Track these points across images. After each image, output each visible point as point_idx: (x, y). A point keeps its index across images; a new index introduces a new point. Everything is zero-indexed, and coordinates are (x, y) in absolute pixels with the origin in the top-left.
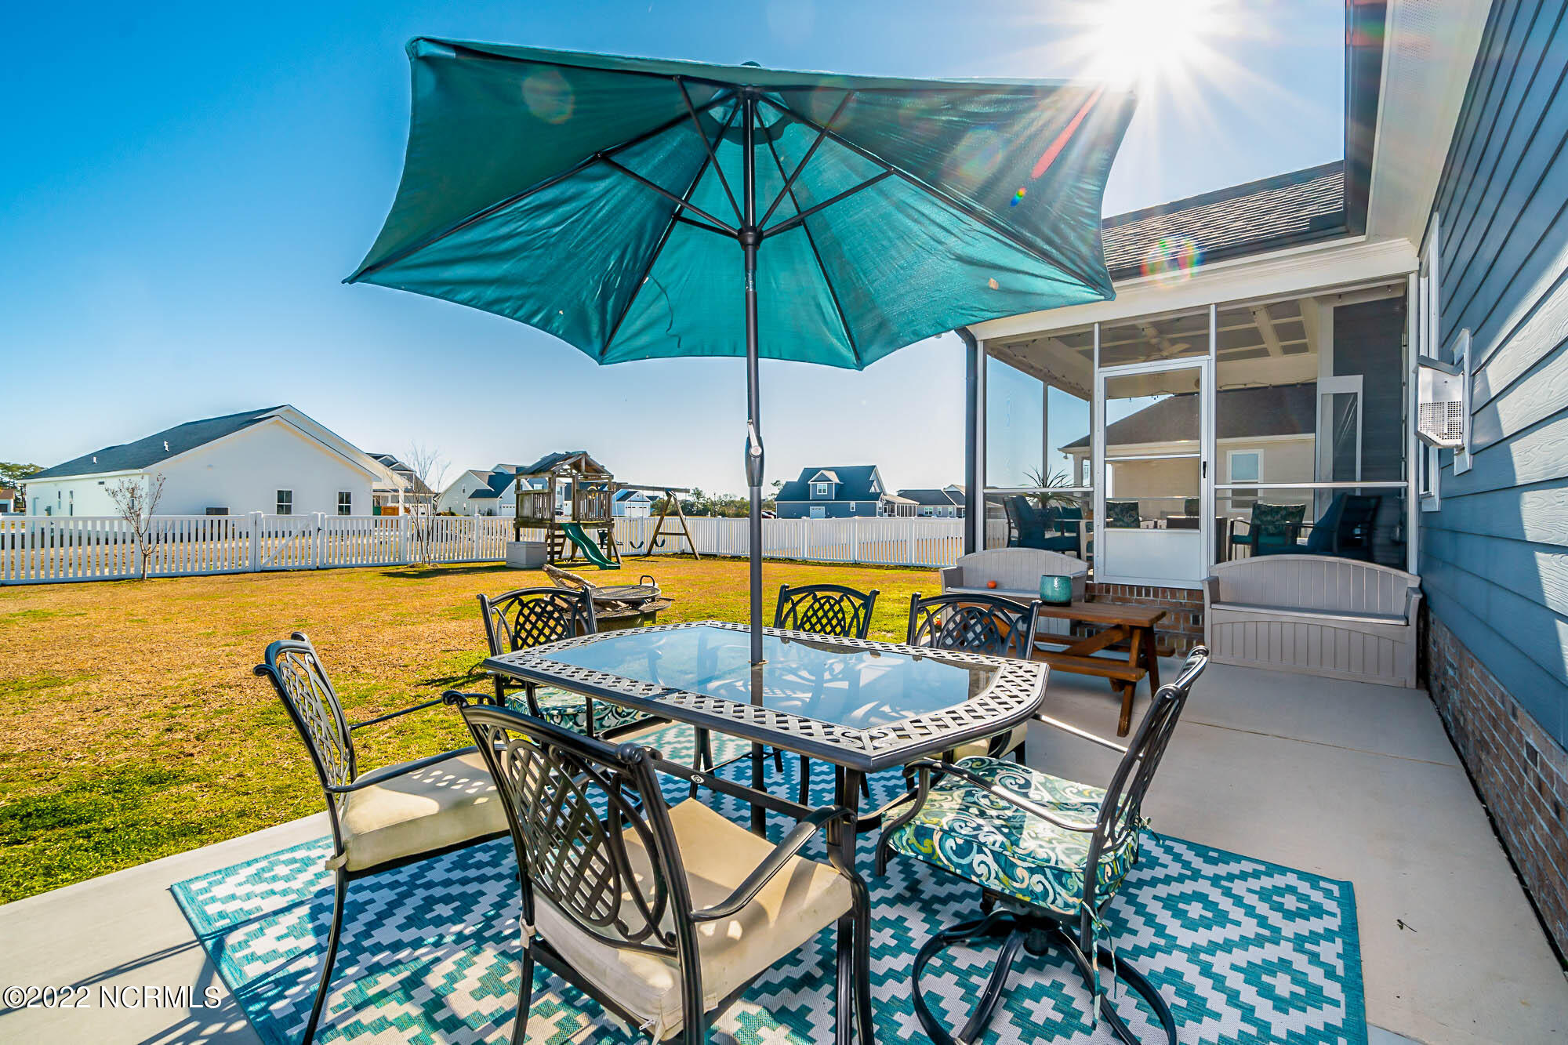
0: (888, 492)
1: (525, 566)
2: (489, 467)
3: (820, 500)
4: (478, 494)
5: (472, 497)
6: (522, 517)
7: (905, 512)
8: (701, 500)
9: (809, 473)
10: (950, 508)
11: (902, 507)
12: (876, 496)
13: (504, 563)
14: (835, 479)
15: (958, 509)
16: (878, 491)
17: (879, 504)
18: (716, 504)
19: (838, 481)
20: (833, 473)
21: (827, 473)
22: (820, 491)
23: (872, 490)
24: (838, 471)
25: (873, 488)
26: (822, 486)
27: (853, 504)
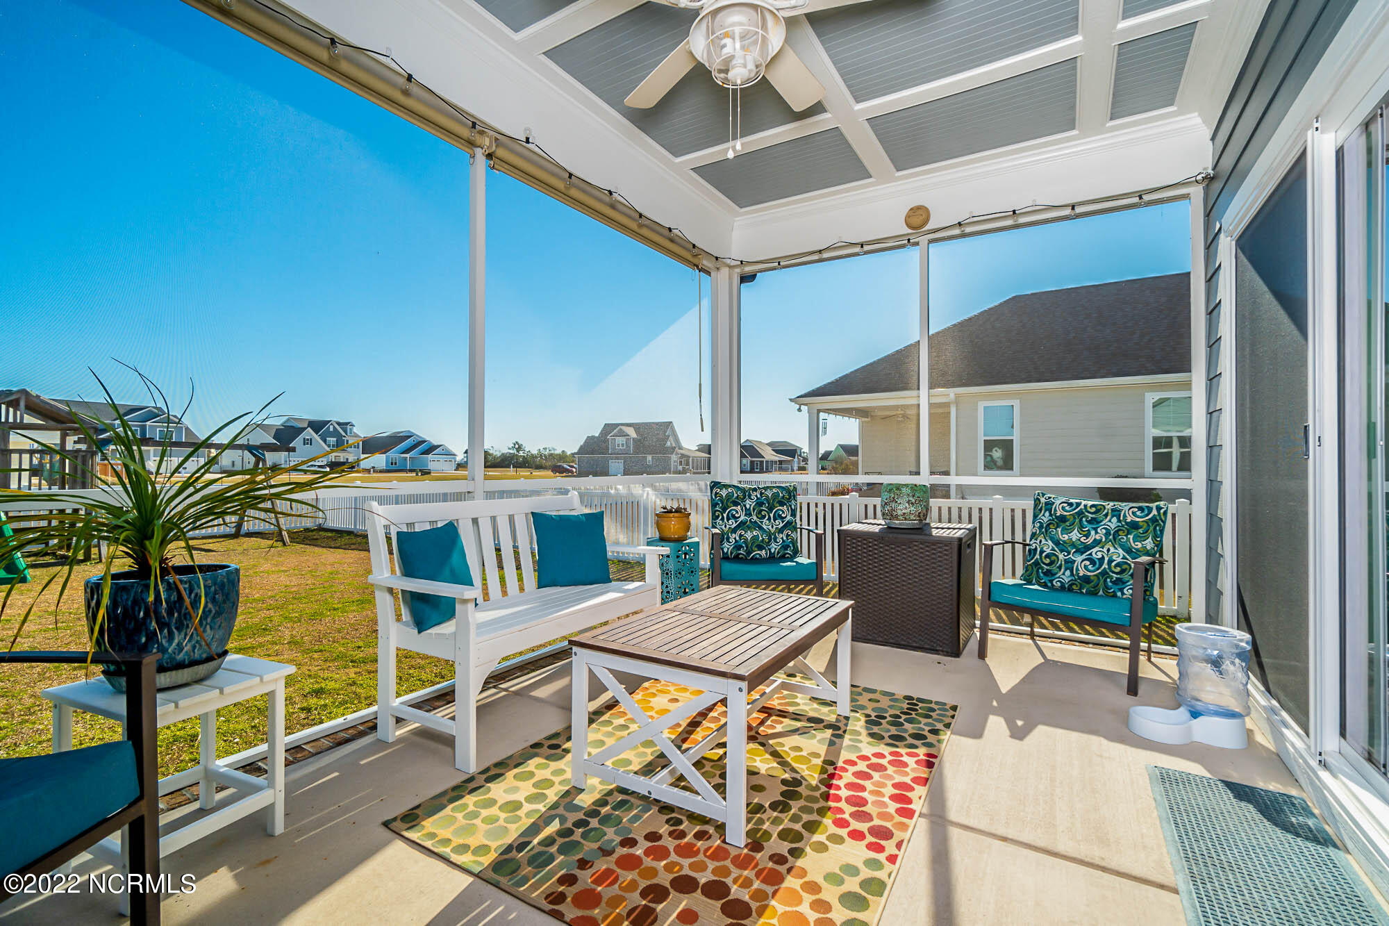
0: (684, 444)
3: (617, 455)
7: (700, 467)
8: (521, 453)
9: (608, 428)
10: (744, 461)
11: (697, 460)
12: (674, 450)
14: (632, 433)
15: (751, 462)
16: (674, 445)
17: (674, 458)
18: (536, 457)
19: (636, 436)
20: (631, 429)
21: (624, 428)
22: (618, 445)
23: (668, 444)
24: (635, 426)
25: (669, 442)
26: (620, 440)
27: (649, 458)
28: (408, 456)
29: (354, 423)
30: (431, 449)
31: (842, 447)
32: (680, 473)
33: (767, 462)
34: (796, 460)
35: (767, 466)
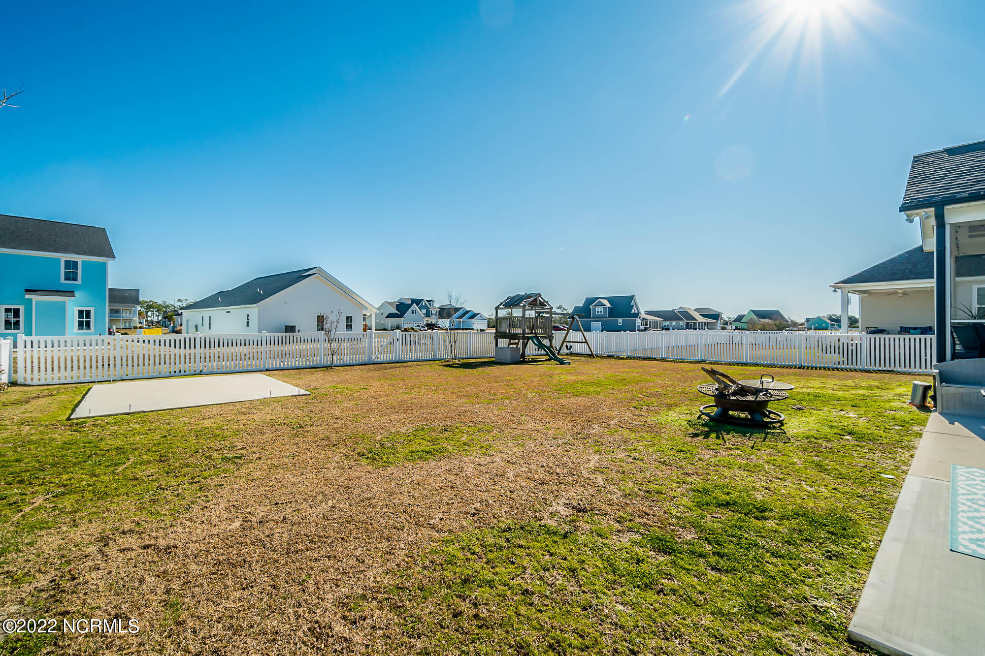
0: (642, 312)
1: (510, 362)
2: (395, 299)
3: (598, 318)
4: (390, 316)
5: (387, 317)
6: (501, 332)
7: (655, 327)
9: (590, 301)
10: (681, 323)
11: (652, 322)
12: (636, 315)
13: (493, 359)
14: (608, 305)
15: (687, 323)
16: (637, 312)
17: (638, 320)
19: (610, 306)
20: (606, 301)
21: (602, 301)
22: (598, 312)
23: (633, 311)
24: (609, 299)
25: (633, 310)
26: (599, 309)
27: (620, 320)
28: (461, 320)
29: (434, 300)
30: (474, 316)
31: (753, 311)
32: (642, 331)
33: (699, 323)
34: (719, 322)
35: (699, 326)
